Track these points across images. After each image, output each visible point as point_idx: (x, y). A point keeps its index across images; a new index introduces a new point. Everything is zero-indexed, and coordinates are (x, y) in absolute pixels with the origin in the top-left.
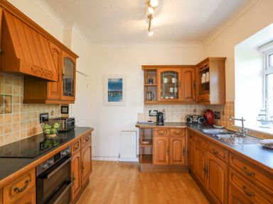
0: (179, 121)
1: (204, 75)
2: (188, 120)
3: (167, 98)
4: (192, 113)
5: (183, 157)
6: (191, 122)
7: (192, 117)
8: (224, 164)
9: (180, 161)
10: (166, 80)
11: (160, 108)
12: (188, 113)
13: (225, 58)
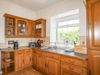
0: (25, 45)
1: (37, 25)
2: (30, 44)
3: (20, 34)
4: (31, 42)
5: (30, 62)
6: (31, 45)
7: (31, 43)
8: (58, 61)
9: (29, 64)
10: (20, 25)
11: (15, 40)
12: (29, 42)
13: (46, 20)
